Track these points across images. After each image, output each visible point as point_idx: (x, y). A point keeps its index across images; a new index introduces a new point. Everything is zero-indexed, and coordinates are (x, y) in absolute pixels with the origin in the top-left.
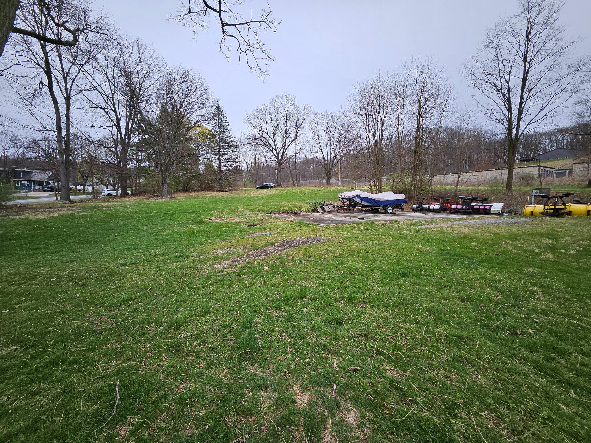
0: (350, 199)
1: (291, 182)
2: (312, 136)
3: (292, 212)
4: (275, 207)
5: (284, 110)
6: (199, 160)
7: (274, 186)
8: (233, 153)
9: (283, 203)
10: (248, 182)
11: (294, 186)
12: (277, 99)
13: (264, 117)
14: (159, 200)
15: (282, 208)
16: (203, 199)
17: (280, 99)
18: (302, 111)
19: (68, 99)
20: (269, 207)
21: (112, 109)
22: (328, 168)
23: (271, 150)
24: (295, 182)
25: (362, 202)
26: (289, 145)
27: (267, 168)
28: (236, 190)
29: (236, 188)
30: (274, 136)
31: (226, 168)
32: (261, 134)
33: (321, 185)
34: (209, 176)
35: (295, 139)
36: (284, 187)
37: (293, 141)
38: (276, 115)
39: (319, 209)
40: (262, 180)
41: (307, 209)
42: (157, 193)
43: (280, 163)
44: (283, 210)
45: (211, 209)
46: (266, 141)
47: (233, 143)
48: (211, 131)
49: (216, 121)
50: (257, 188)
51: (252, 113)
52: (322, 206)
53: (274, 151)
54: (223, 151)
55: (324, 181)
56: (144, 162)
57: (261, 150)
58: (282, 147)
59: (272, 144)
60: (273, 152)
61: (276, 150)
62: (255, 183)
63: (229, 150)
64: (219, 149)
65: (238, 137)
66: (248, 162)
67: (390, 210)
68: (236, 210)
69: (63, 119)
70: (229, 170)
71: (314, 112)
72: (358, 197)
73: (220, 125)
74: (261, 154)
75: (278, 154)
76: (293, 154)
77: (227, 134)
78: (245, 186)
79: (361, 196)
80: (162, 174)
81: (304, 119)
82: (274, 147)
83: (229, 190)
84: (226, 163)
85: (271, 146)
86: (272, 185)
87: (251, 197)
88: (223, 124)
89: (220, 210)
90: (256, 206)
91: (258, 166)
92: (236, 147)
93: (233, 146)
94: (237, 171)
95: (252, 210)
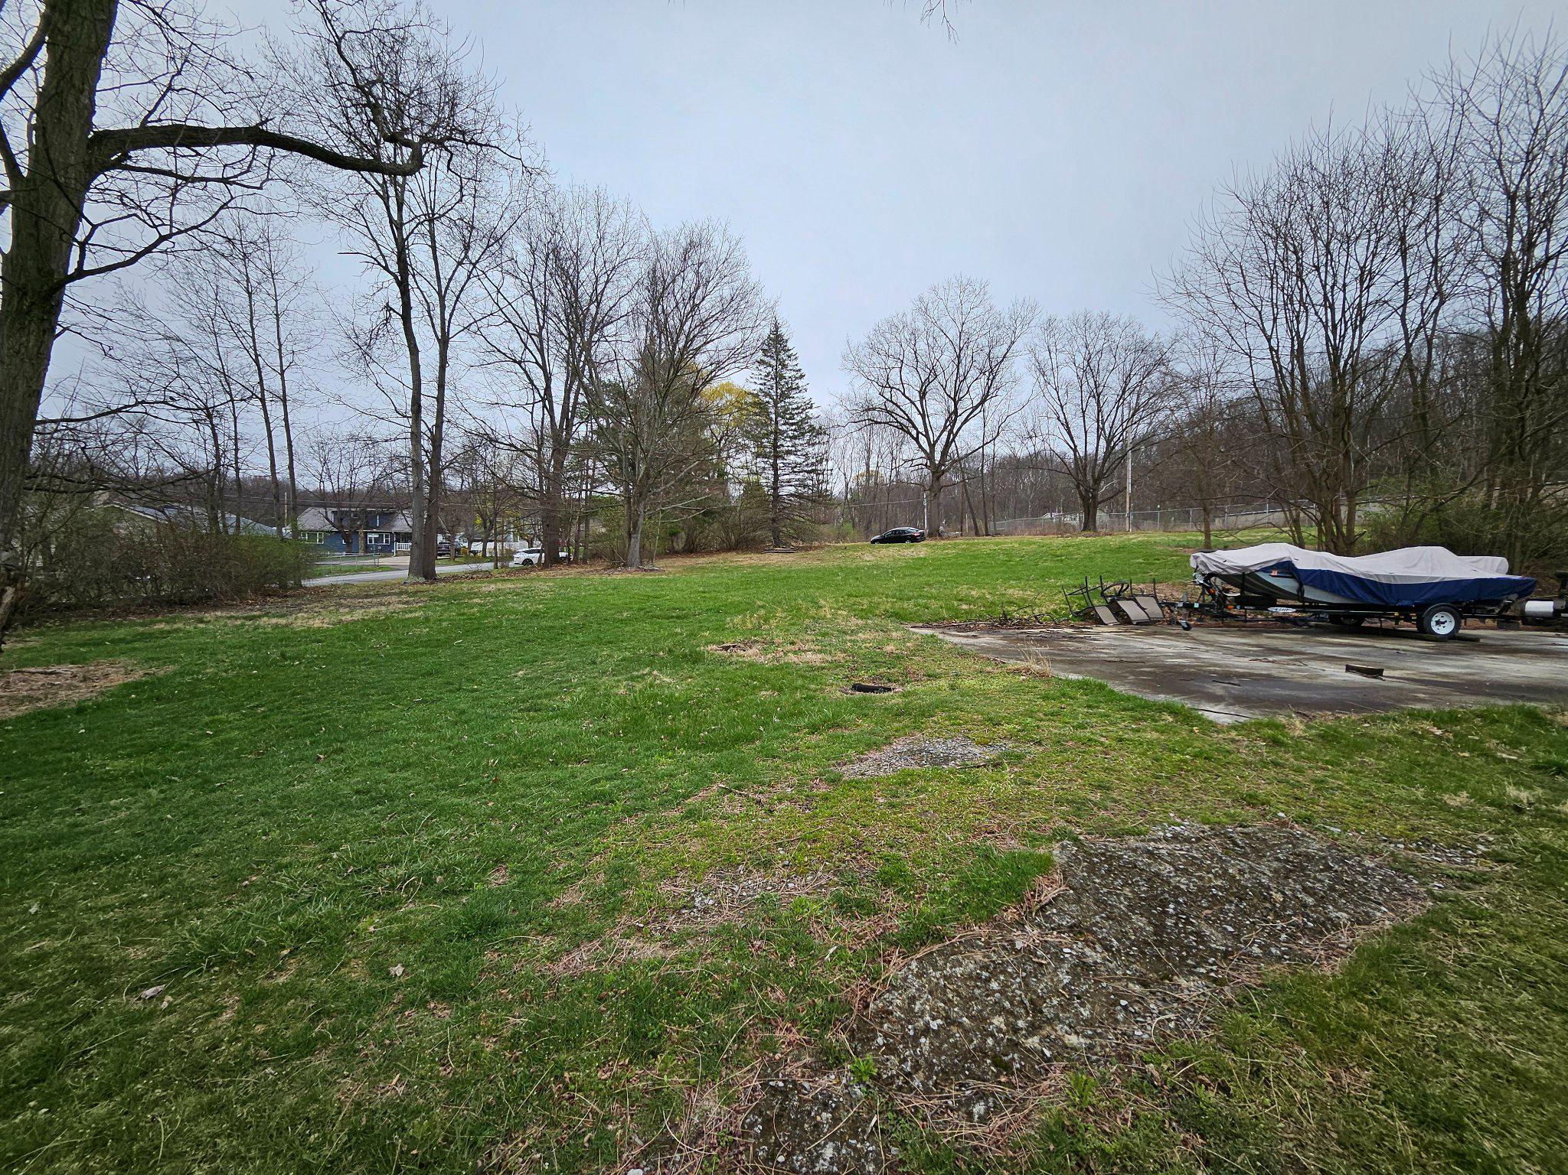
0: (1244, 579)
1: (968, 523)
2: (1037, 389)
3: (1005, 621)
4: (940, 603)
5: (951, 322)
6: (727, 474)
7: (922, 534)
8: (810, 449)
9: (963, 590)
10: (849, 525)
11: (977, 534)
12: (933, 295)
13: (895, 349)
14: (618, 576)
15: (965, 607)
16: (725, 574)
17: (941, 293)
18: (1007, 321)
19: (444, 341)
20: (920, 601)
21: (537, 363)
22: (1089, 477)
23: (912, 436)
24: (980, 524)
25: (1301, 590)
26: (966, 420)
27: (899, 487)
28: (816, 548)
29: (816, 544)
30: (923, 395)
31: (792, 490)
32: (888, 396)
33: (1062, 530)
34: (749, 513)
35: (982, 402)
36: (948, 538)
37: (977, 407)
38: (931, 340)
39: (1105, 613)
40: (884, 520)
41: (1055, 611)
42: (617, 560)
43: (937, 471)
44: (969, 612)
45: (738, 609)
46: (902, 414)
47: (812, 422)
48: (757, 396)
49: (770, 369)
50: (873, 542)
51: (864, 340)
52: (1113, 601)
53: (922, 439)
54: (787, 444)
55: (1075, 520)
56: (602, 483)
57: (884, 438)
58: (945, 427)
59: (918, 420)
60: (918, 442)
61: (927, 436)
62: (867, 528)
63: (801, 442)
64: (775, 439)
65: (825, 407)
66: (848, 474)
67: (1443, 625)
68: (812, 612)
69: (429, 389)
70: (800, 496)
71: (1045, 317)
72: (1286, 568)
73: (779, 377)
74: (885, 450)
75: (932, 446)
76: (977, 444)
77: (797, 399)
78: (841, 537)
79: (1299, 566)
80: (630, 508)
81: (1013, 343)
82: (921, 429)
83: (798, 549)
84: (792, 476)
85: (914, 427)
86: (914, 531)
87: (858, 568)
88: (787, 374)
89: (762, 612)
90: (876, 599)
91: (876, 483)
92: (818, 432)
93: (812, 429)
94: (821, 498)
95: (863, 614)
